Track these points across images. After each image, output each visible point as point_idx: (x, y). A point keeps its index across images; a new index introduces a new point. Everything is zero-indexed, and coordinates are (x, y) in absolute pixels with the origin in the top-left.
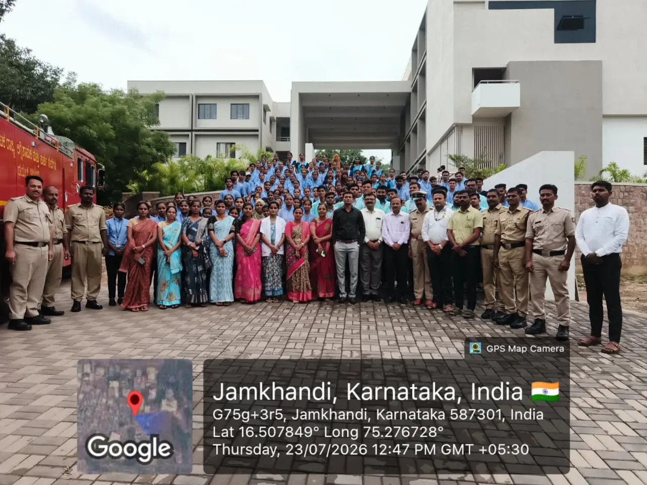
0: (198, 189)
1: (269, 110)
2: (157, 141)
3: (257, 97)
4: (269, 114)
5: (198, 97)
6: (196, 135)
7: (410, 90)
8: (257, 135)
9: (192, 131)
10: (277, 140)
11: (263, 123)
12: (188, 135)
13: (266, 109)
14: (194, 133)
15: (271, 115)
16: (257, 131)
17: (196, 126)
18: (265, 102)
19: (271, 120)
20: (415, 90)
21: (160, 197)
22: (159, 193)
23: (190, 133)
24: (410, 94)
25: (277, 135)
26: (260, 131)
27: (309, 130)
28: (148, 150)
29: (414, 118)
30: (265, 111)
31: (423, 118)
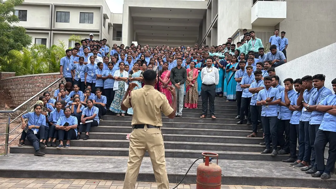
0: (44, 71)
1: (108, 18)
2: (15, 34)
3: (99, 8)
4: (108, 21)
5: (56, 6)
6: (54, 34)
7: (206, 7)
8: (98, 35)
9: (51, 30)
10: (113, 40)
11: (103, 27)
12: (48, 33)
13: (105, 17)
14: (52, 32)
15: (109, 22)
16: (99, 32)
17: (54, 27)
18: (104, 12)
19: (110, 25)
20: (210, 8)
21: (15, 76)
22: (15, 73)
23: (49, 32)
24: (206, 10)
25: (113, 36)
26: (100, 32)
27: (136, 33)
28: (6, 39)
29: (209, 27)
30: (105, 18)
31: (215, 27)
